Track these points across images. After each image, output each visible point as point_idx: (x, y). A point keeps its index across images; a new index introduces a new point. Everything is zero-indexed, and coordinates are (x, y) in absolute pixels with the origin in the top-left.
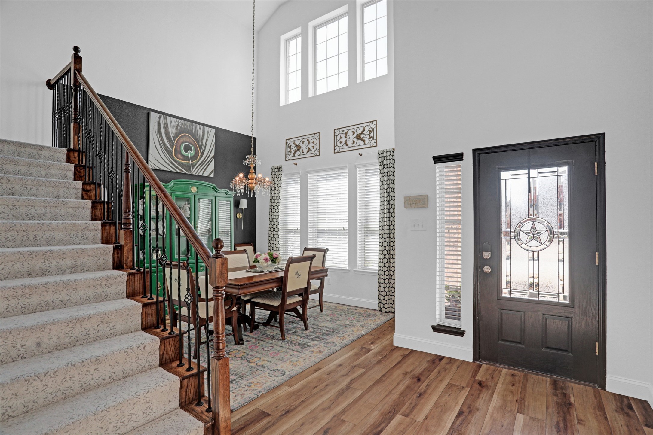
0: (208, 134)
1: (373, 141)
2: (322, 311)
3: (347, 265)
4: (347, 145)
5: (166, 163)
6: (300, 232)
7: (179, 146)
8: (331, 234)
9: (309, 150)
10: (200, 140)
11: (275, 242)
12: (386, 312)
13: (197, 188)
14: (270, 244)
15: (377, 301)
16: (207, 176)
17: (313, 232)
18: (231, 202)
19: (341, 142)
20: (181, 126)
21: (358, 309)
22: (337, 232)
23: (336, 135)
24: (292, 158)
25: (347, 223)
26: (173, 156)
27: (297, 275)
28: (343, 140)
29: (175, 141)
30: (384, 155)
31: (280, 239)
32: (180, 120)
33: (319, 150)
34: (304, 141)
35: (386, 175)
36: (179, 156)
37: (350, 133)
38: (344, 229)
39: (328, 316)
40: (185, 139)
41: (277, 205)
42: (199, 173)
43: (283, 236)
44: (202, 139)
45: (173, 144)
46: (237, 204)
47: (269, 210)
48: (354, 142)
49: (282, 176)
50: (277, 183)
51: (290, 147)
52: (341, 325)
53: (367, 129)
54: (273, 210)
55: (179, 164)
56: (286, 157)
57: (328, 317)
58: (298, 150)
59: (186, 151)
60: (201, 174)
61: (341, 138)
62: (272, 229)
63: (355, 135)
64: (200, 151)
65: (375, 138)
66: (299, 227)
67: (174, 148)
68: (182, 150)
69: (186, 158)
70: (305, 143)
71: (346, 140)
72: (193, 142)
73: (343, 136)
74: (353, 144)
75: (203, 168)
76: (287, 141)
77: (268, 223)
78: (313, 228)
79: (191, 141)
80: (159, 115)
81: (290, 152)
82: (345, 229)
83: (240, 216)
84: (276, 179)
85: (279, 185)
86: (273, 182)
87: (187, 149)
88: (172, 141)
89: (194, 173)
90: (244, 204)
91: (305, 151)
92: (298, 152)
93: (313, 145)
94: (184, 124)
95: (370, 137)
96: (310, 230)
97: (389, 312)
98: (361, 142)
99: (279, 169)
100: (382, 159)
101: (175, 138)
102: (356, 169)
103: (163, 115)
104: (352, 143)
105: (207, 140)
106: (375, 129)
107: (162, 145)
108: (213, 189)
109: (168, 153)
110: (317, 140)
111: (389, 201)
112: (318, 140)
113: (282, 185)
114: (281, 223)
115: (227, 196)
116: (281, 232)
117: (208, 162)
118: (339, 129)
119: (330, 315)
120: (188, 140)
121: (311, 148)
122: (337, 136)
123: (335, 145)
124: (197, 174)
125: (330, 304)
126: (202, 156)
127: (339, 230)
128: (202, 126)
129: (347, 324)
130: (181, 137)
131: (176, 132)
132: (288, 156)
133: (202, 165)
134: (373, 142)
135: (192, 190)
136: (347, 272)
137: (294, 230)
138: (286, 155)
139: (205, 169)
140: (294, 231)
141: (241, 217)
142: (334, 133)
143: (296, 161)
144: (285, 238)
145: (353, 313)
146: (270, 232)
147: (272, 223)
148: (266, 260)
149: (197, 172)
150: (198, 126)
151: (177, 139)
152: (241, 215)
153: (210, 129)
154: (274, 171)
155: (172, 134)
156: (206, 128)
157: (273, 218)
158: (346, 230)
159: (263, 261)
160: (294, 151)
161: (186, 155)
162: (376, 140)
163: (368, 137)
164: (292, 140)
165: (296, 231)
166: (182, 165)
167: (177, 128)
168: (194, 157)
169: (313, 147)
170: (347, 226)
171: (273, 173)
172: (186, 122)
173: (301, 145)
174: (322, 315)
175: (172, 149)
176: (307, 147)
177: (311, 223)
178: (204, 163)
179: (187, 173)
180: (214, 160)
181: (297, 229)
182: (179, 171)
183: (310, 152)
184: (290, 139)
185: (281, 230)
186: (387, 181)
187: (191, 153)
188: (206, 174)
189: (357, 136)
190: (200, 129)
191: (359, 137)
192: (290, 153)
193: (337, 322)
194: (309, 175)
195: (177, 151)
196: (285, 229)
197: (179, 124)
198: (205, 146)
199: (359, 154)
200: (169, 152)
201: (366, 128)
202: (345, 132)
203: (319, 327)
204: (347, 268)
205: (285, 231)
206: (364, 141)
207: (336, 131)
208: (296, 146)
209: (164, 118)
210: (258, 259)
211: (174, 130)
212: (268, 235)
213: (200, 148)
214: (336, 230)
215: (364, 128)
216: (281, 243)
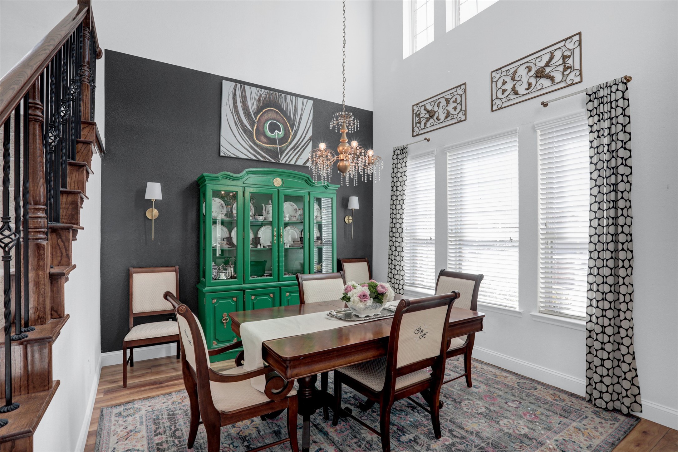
0: (302, 108)
1: (573, 74)
2: (469, 385)
3: (518, 303)
4: (516, 93)
5: (244, 148)
6: (436, 244)
7: (262, 124)
8: (486, 248)
9: (448, 115)
10: (292, 116)
11: (398, 258)
12: (606, 409)
13: (282, 180)
14: (390, 260)
15: (584, 382)
16: (302, 164)
17: (455, 245)
18: (332, 199)
19: (504, 91)
20: (265, 98)
21: (539, 387)
22: (498, 244)
23: (494, 80)
24: (421, 132)
25: (517, 230)
26: (253, 138)
27: (419, 335)
28: (509, 86)
29: (256, 119)
30: (601, 94)
31: (406, 254)
32: (263, 90)
33: (465, 111)
34: (440, 102)
35: (606, 134)
36: (263, 138)
37: (522, 71)
38: (511, 240)
39: (481, 398)
40: (269, 115)
41: (401, 202)
42: (290, 161)
43: (410, 250)
44: (295, 114)
45: (254, 122)
46: (344, 203)
47: (390, 211)
48: (530, 85)
49: (408, 159)
50: (401, 170)
51: (419, 114)
52: (510, 436)
53: (558, 55)
54: (395, 211)
55: (262, 149)
56: (413, 132)
57: (480, 403)
58: (431, 117)
59: (272, 131)
60: (292, 162)
61: (504, 83)
62: (394, 239)
63: (533, 72)
64: (292, 131)
65: (577, 66)
66: (433, 235)
67: (255, 127)
68: (265, 130)
69: (272, 141)
70: (441, 105)
71: (514, 85)
72: (281, 119)
73: (508, 79)
74: (527, 89)
75: (295, 155)
76: (415, 107)
77: (388, 229)
78: (455, 237)
79: (278, 117)
80: (234, 83)
81: (418, 123)
82: (514, 239)
83: (349, 219)
84: (399, 166)
85: (404, 174)
86: (395, 169)
87: (274, 128)
88: (252, 118)
89: (283, 162)
90: (354, 203)
91: (442, 117)
92: (431, 120)
93: (455, 105)
94: (269, 95)
95: (566, 69)
96: (451, 241)
97: (615, 410)
98: (546, 82)
99: (403, 150)
100: (596, 103)
101: (256, 114)
102: (535, 131)
103: (239, 84)
104: (527, 87)
105: (301, 115)
106: (577, 51)
107: (239, 124)
108: (306, 181)
109: (247, 135)
110: (461, 95)
111: (616, 184)
112: (463, 96)
113: (407, 174)
114: (406, 230)
115: (327, 191)
116: (407, 243)
117: (303, 146)
118: (500, 69)
119: (486, 396)
120: (274, 116)
121: (452, 111)
122: (496, 82)
123: (494, 97)
124: (287, 163)
125: (485, 367)
126: (294, 138)
127: (501, 241)
128: (294, 97)
129: (523, 432)
130: (265, 112)
131: (258, 106)
132: (416, 129)
133: (294, 151)
134: (572, 76)
135: (275, 184)
136: (518, 315)
137: (427, 240)
138: (413, 128)
139: (299, 156)
140: (427, 242)
141: (351, 221)
142: (492, 78)
143: (427, 136)
144: (412, 251)
145: (531, 399)
146: (391, 243)
147: (394, 230)
148: (363, 297)
149: (287, 160)
150: (288, 97)
151: (259, 116)
152: (351, 218)
153: (305, 100)
154: (396, 154)
155: (252, 109)
156: (300, 100)
157: (394, 222)
158: (515, 242)
159: (357, 299)
160: (425, 121)
161: (271, 137)
162: (581, 71)
163: (561, 68)
164: (421, 105)
165: (429, 241)
166: (267, 150)
167: (259, 100)
168: (283, 140)
169: (455, 108)
170: (517, 235)
171: (395, 157)
172: (272, 92)
173: (436, 109)
174: (470, 394)
175: (253, 130)
176: (445, 110)
177: (452, 230)
178: (298, 147)
179: (273, 161)
180: (311, 142)
181: (431, 239)
182: (262, 159)
183: (449, 118)
184: (418, 104)
185: (406, 240)
186: (608, 145)
187: (278, 134)
188: (300, 162)
189: (537, 72)
190: (292, 101)
191: (540, 74)
192: (418, 125)
193: (501, 423)
194: (448, 154)
195: (260, 133)
196: (412, 238)
197: (261, 95)
198: (299, 125)
199: (543, 103)
200: (249, 134)
201: (555, 54)
202: (512, 71)
203: (464, 433)
204: (517, 309)
205: (412, 241)
206: (552, 79)
207: (494, 74)
208: (428, 112)
209: (241, 87)
210: (349, 294)
211: (255, 103)
212: (388, 248)
213: (292, 126)
214: (496, 241)
215: (552, 54)
216: (407, 260)
